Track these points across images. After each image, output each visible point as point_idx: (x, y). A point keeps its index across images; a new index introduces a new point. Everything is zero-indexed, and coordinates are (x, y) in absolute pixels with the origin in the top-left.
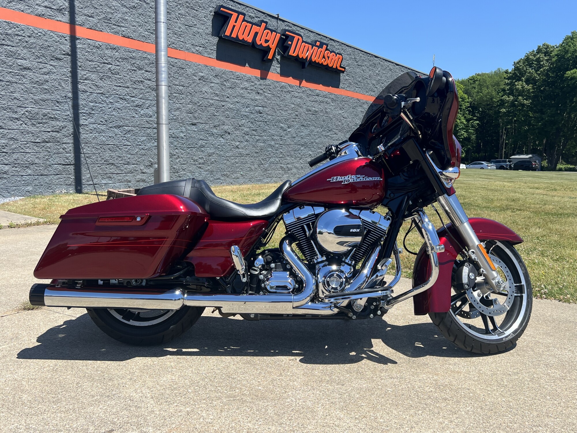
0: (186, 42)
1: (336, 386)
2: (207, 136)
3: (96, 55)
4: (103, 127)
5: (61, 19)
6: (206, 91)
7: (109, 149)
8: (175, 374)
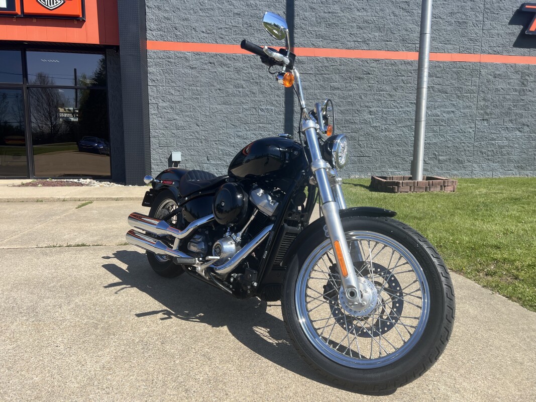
0: (483, 45)
2: (500, 129)
3: (391, 70)
4: (393, 128)
5: (365, 48)
6: (503, 87)
7: (397, 144)
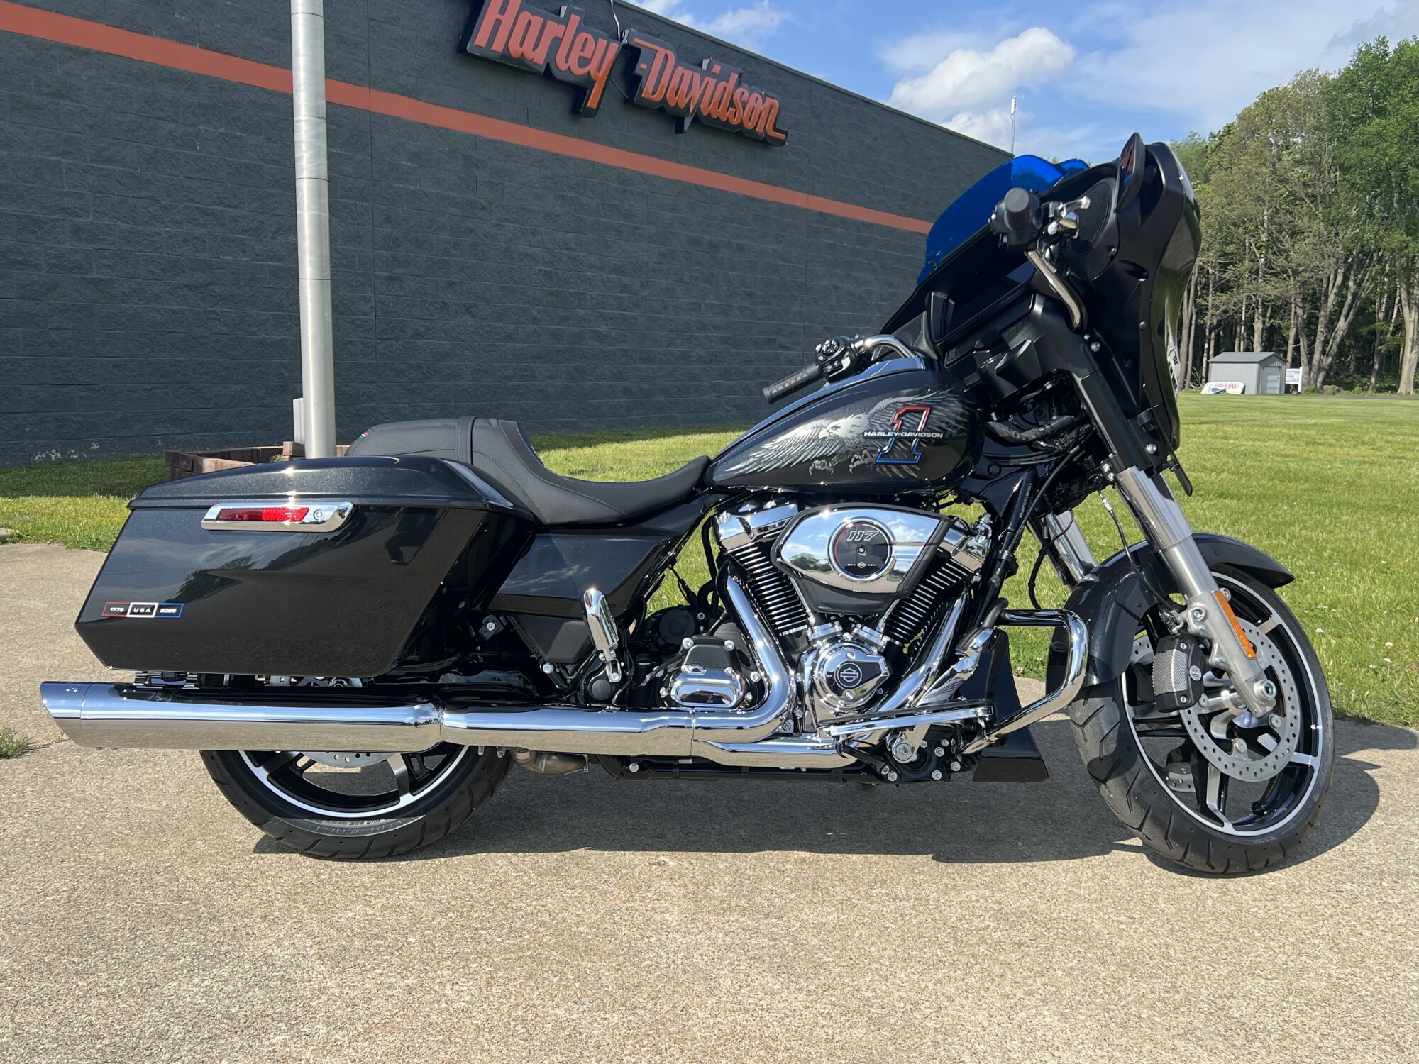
1: (763, 921)
2: (431, 308)
3: (133, 95)
4: (156, 288)
6: (426, 190)
7: (174, 345)
8: (374, 902)
